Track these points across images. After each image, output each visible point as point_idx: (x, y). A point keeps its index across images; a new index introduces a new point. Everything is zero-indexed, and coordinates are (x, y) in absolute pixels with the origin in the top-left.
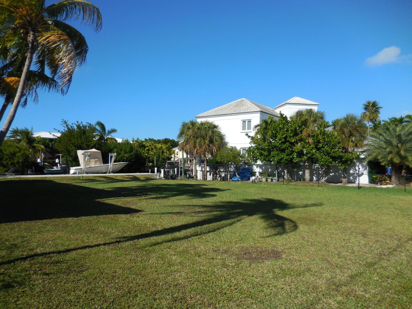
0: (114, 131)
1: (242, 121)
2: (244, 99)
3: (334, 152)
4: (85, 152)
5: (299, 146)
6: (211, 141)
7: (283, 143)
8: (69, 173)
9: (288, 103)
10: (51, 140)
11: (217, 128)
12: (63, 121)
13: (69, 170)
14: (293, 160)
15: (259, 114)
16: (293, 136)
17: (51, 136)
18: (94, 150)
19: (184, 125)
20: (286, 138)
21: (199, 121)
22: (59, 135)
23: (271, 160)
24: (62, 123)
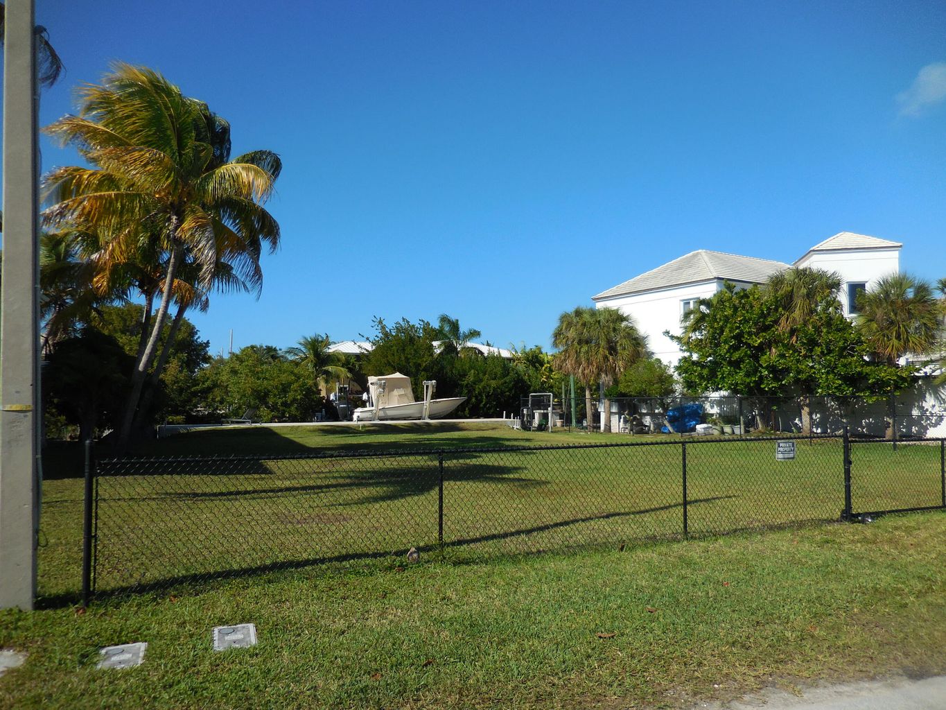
0: (474, 334)
1: (682, 303)
2: (700, 251)
3: (845, 366)
4: (379, 380)
5: (773, 355)
6: (612, 349)
7: (735, 348)
8: (351, 420)
9: (814, 251)
10: (358, 357)
11: (630, 321)
12: (375, 320)
13: (352, 413)
14: (762, 386)
15: (715, 284)
16: (757, 334)
17: (356, 350)
18: (398, 375)
19: (564, 318)
20: (738, 337)
21: (599, 306)
22: (369, 347)
23: (720, 386)
24: (373, 324)
